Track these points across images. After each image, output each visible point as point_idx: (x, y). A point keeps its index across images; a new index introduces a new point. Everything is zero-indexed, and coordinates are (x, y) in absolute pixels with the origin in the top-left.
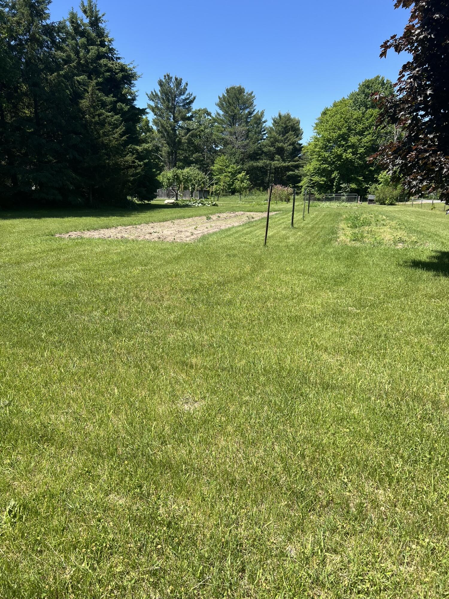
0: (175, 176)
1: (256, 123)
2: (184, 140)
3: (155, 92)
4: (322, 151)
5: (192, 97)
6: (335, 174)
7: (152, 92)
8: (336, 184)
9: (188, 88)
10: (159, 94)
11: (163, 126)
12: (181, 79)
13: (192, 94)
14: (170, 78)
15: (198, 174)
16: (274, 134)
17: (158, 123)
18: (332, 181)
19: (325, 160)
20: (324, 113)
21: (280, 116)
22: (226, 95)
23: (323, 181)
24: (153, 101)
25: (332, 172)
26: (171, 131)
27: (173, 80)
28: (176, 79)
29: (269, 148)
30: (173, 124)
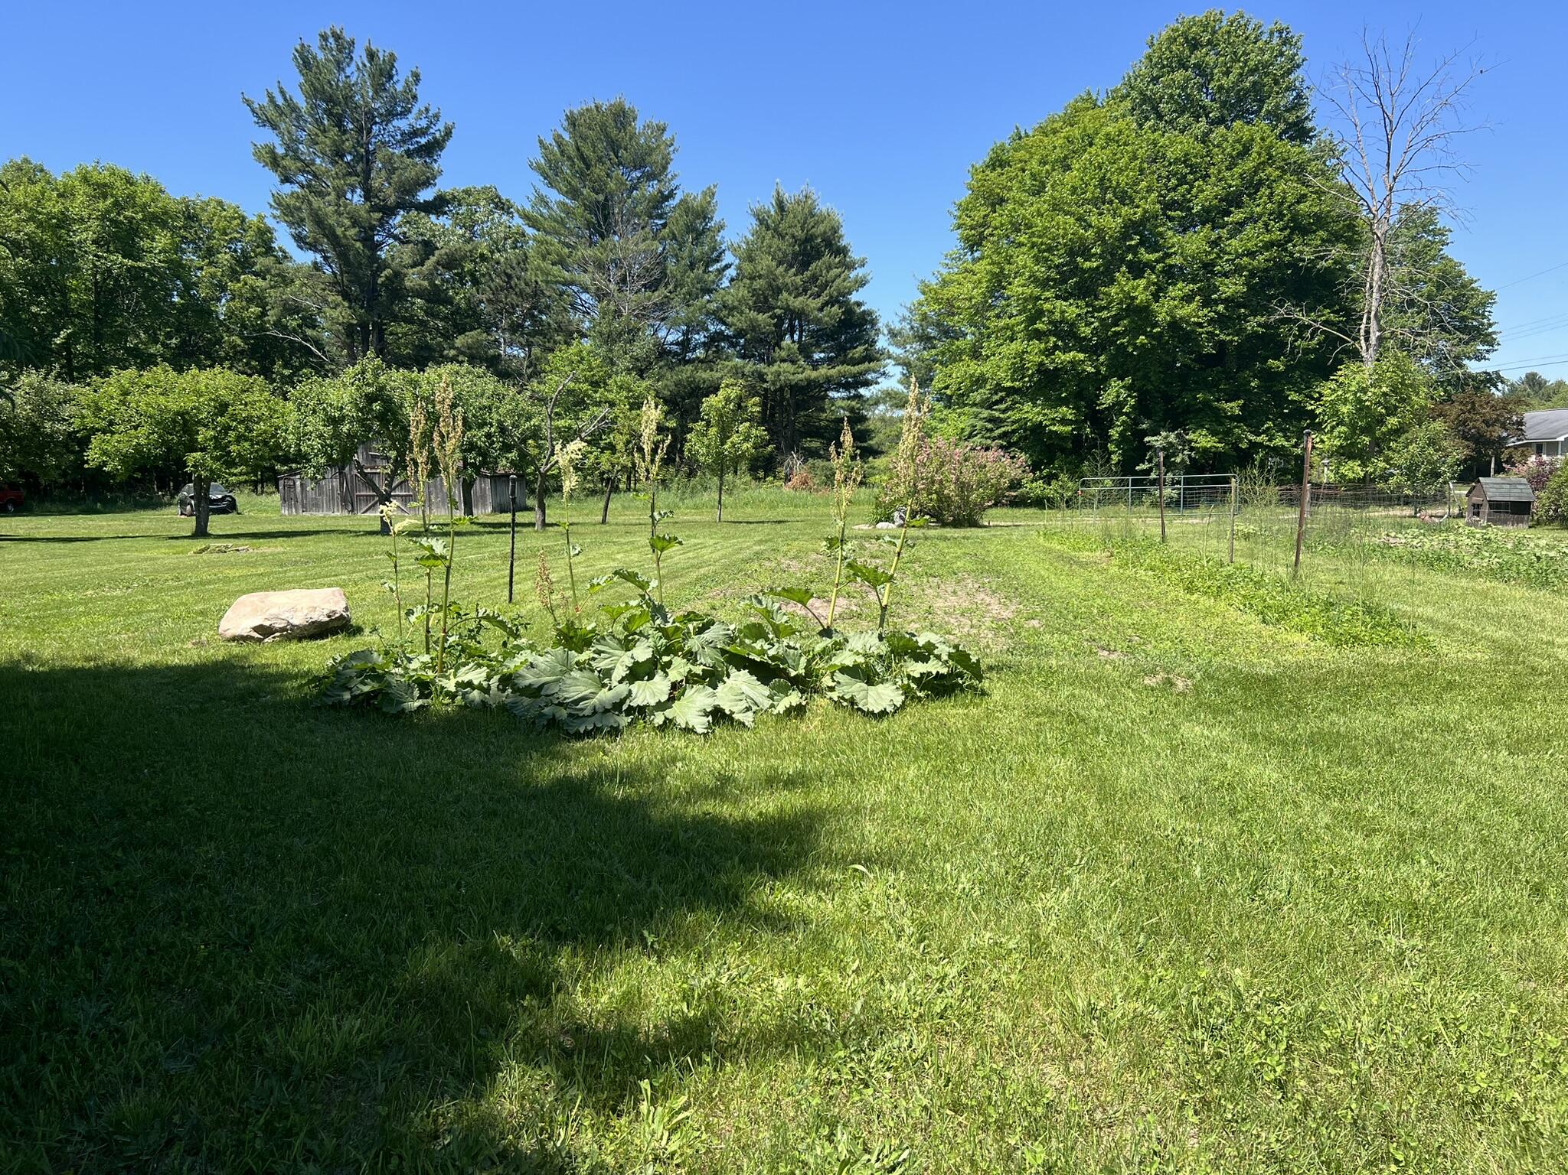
0: (370, 399)
1: (690, 228)
2: (413, 279)
3: (283, 93)
4: (1048, 294)
5: (441, 126)
6: (1114, 392)
7: (272, 99)
8: (1121, 434)
9: (418, 90)
10: (301, 102)
11: (319, 221)
12: (392, 58)
13: (437, 116)
14: (343, 46)
15: (501, 398)
16: (765, 262)
17: (299, 209)
18: (1100, 420)
19: (1066, 333)
20: (998, 162)
21: (781, 206)
22: (566, 136)
23: (1063, 421)
24: (275, 127)
25: (1099, 381)
26: (358, 245)
27: (359, 55)
28: (372, 55)
29: (753, 314)
30: (363, 213)
